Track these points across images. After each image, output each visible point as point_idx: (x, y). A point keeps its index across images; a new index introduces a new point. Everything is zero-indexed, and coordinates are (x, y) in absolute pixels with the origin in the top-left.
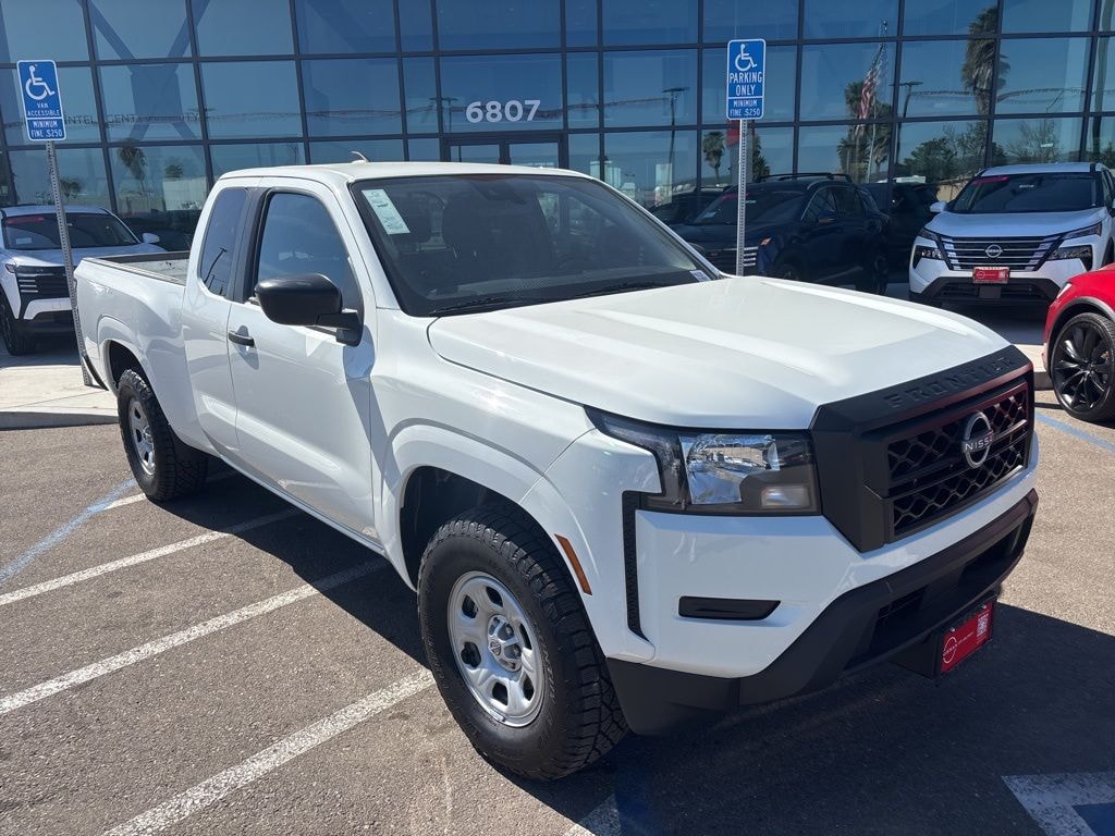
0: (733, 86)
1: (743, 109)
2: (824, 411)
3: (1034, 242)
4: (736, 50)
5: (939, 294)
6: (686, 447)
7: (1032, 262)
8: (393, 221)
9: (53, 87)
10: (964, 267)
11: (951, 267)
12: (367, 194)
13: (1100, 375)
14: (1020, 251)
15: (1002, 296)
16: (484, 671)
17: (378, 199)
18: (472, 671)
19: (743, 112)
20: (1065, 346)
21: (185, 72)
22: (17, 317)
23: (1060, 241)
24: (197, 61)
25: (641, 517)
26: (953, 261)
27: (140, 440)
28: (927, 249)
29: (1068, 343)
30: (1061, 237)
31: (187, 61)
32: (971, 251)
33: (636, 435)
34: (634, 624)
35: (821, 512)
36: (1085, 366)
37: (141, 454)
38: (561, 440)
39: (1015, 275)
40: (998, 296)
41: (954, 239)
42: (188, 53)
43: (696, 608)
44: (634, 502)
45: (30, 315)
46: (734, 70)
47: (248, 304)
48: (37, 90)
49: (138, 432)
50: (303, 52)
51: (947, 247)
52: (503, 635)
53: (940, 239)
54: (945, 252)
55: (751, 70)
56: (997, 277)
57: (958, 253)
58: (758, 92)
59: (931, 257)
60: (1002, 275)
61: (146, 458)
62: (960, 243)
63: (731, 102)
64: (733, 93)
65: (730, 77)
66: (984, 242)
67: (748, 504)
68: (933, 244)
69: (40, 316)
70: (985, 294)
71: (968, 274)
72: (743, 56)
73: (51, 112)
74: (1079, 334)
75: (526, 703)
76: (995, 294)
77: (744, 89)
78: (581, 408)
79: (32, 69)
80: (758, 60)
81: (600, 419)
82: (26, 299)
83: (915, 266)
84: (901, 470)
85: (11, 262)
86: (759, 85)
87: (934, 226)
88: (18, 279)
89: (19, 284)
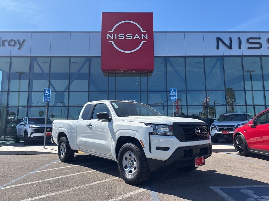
0: (171, 96)
1: (173, 99)
2: (174, 123)
3: (233, 126)
4: (171, 90)
5: (216, 136)
6: (157, 126)
7: (233, 130)
8: (116, 106)
9: (49, 93)
10: (220, 131)
11: (218, 131)
12: (112, 103)
13: (243, 146)
14: (230, 128)
15: (229, 137)
16: (128, 169)
17: (114, 104)
18: (126, 170)
19: (173, 100)
20: (236, 142)
21: (66, 94)
22: (29, 137)
23: (238, 126)
24: (69, 92)
25: (151, 136)
26: (218, 130)
27: (61, 151)
28: (213, 127)
29: (237, 141)
30: (238, 125)
31: (67, 92)
32: (221, 128)
33: (150, 125)
34: (150, 151)
35: (174, 136)
36: (240, 145)
37: (61, 153)
38: (141, 127)
39: (230, 132)
40: (228, 137)
41: (218, 125)
42: (68, 90)
43: (159, 148)
44: (150, 134)
45: (32, 136)
46: (171, 93)
47: (91, 120)
48: (46, 94)
49: (62, 149)
50: (90, 91)
51: (217, 127)
52: (131, 161)
53: (215, 126)
54: (216, 128)
55: (174, 93)
56: (227, 133)
57: (219, 128)
58: (176, 97)
59: (214, 129)
60: (228, 132)
61: (62, 154)
62: (219, 126)
63: (171, 98)
64: (171, 97)
65: (170, 94)
66: (223, 126)
67: (165, 134)
68: (214, 127)
69: (34, 137)
70: (225, 136)
71: (221, 132)
72: (173, 91)
73: (48, 97)
74: (238, 139)
75: (135, 171)
76: (227, 136)
77: (173, 96)
78: (143, 123)
79: (47, 90)
80: (175, 91)
81: (146, 124)
82: (32, 133)
83: (211, 131)
84: (185, 132)
85: (30, 126)
86: (176, 96)
87: (214, 123)
88: (31, 129)
89: (31, 130)
